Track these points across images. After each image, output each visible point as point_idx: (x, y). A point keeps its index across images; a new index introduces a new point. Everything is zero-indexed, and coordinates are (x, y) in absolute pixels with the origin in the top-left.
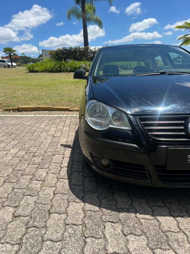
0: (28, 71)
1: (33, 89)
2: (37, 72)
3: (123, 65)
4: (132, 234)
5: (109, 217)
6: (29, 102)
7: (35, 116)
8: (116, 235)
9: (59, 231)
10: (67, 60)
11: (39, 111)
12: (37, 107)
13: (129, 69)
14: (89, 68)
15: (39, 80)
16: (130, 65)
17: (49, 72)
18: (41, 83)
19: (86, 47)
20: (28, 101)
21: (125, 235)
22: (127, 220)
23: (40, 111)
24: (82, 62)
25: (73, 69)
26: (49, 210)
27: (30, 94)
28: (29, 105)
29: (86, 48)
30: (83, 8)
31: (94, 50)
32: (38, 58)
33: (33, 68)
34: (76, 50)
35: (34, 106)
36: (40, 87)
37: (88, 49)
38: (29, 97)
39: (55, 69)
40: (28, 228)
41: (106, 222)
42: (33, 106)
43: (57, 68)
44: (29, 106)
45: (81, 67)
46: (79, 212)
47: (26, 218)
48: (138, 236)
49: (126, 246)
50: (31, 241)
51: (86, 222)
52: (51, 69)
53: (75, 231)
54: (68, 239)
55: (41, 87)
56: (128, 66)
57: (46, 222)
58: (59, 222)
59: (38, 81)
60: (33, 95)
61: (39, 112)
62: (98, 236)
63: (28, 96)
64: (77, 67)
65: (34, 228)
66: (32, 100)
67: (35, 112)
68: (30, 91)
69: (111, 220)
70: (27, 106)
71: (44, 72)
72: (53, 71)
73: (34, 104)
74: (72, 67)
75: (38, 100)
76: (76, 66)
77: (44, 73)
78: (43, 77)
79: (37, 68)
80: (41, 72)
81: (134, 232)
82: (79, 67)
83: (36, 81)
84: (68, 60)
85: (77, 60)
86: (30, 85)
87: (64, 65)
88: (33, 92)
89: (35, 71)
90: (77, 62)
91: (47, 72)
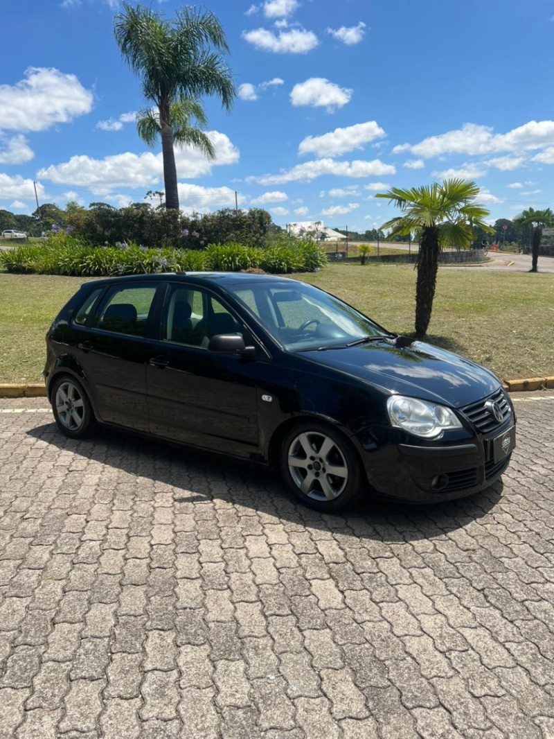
0: (6, 269)
1: (20, 331)
2: (30, 271)
3: (268, 260)
4: (189, 643)
5: (159, 623)
6: (9, 373)
7: (23, 413)
8: (162, 647)
9: (69, 647)
10: (117, 244)
11: (36, 396)
12: (28, 387)
13: (284, 273)
14: (178, 268)
15: (37, 300)
16: (287, 263)
17: (65, 274)
18: (43, 312)
19: (171, 210)
20: (6, 370)
21: (178, 646)
22: (187, 625)
23: (39, 398)
24: (159, 250)
25: (133, 269)
26: (52, 619)
27: (10, 349)
28: (8, 379)
29: (171, 212)
30: (163, 109)
31: (193, 219)
32: (33, 214)
33: (19, 261)
34: (144, 218)
35: (22, 385)
36: (39, 326)
37: (175, 217)
38: (7, 358)
39: (84, 267)
40: (16, 647)
41: (151, 630)
42: (20, 383)
43: (88, 264)
44: (9, 383)
45: (157, 264)
46: (107, 618)
47: (12, 632)
48: (197, 645)
49: (175, 660)
50: (21, 663)
51: (117, 632)
52: (73, 266)
53: (95, 645)
54: (83, 657)
55: (42, 327)
56: (281, 265)
57: (47, 636)
58: (70, 636)
59: (34, 306)
60: (19, 350)
61: (35, 398)
62: (133, 650)
63: (5, 354)
64: (145, 262)
65: (26, 647)
66: (16, 365)
67: (24, 399)
68: (9, 336)
69: (159, 627)
70: (4, 383)
71: (53, 274)
72: (76, 272)
73: (23, 377)
74: (131, 264)
75: (32, 365)
76: (143, 260)
77: (50, 276)
78: (47, 291)
79: (30, 260)
80: (42, 273)
81: (192, 641)
82: (150, 264)
83: (28, 305)
84: (120, 243)
85: (145, 246)
86: (11, 317)
87: (109, 256)
88: (19, 341)
89: (24, 268)
90: (146, 249)
91: (59, 274)
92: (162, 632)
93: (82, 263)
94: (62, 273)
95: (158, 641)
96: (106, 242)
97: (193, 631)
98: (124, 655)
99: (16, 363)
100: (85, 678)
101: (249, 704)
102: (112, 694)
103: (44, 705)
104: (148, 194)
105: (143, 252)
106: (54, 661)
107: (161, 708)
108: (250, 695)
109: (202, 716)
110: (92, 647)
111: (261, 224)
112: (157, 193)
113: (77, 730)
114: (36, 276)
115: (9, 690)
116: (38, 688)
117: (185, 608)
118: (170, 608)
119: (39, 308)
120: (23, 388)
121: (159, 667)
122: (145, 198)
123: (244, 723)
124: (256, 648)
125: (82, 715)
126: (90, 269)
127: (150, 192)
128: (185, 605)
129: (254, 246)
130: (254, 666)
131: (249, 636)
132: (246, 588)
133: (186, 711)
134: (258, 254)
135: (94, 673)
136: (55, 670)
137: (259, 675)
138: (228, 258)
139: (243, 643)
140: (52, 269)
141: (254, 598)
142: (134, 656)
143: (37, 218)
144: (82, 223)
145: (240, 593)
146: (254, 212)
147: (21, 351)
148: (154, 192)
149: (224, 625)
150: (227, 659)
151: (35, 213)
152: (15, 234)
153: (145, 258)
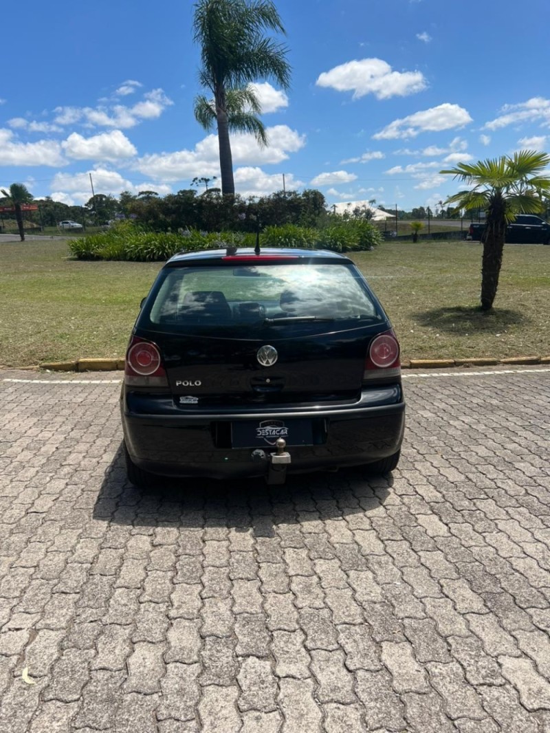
0: (76, 257)
1: (103, 312)
2: (98, 258)
4: (321, 558)
5: (291, 543)
6: (101, 349)
8: (299, 559)
10: (179, 230)
12: (121, 361)
15: (111, 284)
17: (131, 260)
18: (119, 294)
19: (228, 194)
20: (98, 346)
21: (312, 560)
22: (315, 545)
24: (217, 234)
27: (98, 328)
28: (102, 354)
30: (219, 95)
31: (250, 201)
32: (86, 205)
33: (88, 249)
36: (119, 308)
37: (233, 201)
38: (97, 336)
39: (148, 253)
40: (179, 556)
41: (287, 548)
42: (113, 357)
43: (152, 250)
44: (103, 357)
48: (328, 559)
49: (312, 569)
50: (187, 567)
51: (258, 548)
52: (138, 251)
55: (122, 308)
57: (201, 549)
58: (220, 549)
59: (110, 289)
60: (105, 329)
62: (275, 561)
63: (95, 333)
65: (187, 556)
66: (106, 342)
68: (94, 317)
69: (293, 546)
70: (98, 357)
71: (119, 260)
72: (141, 258)
73: (114, 352)
75: (120, 340)
76: (204, 245)
77: (117, 262)
78: (118, 276)
79: (98, 248)
80: (109, 260)
81: (323, 556)
83: (104, 289)
84: (181, 229)
85: (205, 230)
86: (92, 300)
87: (172, 241)
88: (104, 320)
89: (93, 256)
90: (206, 233)
91: (125, 260)
92: (296, 550)
93: (147, 249)
94: (128, 258)
95: (294, 555)
96: (170, 228)
97: (322, 549)
98: (269, 564)
99: (105, 340)
100: (242, 579)
101: (384, 600)
102: (268, 590)
103: (216, 595)
104: (194, 181)
105: (203, 236)
106: (213, 566)
107: (311, 601)
108: (382, 595)
109: (347, 607)
110: (241, 558)
111: (315, 205)
112: (202, 179)
113: (247, 613)
114: (104, 262)
115: (185, 585)
116: (206, 584)
117: (310, 533)
118: (298, 532)
119: (115, 292)
120: (116, 362)
121: (300, 573)
122: (192, 185)
123: (383, 613)
124: (379, 563)
125: (248, 603)
126: (154, 254)
127: (196, 179)
128: (310, 531)
129: (309, 227)
130: (381, 575)
131: (371, 554)
132: (359, 519)
133: (332, 603)
134: (313, 234)
135: (249, 576)
136: (217, 573)
137: (386, 581)
138: (285, 240)
139: (367, 560)
140: (119, 256)
141: (368, 527)
142: (278, 565)
143: (89, 209)
144: (143, 211)
145: (354, 523)
146: (309, 193)
147: (108, 330)
148: (199, 178)
149: (347, 546)
150: (356, 570)
151: (88, 203)
152: (72, 224)
153: (206, 243)
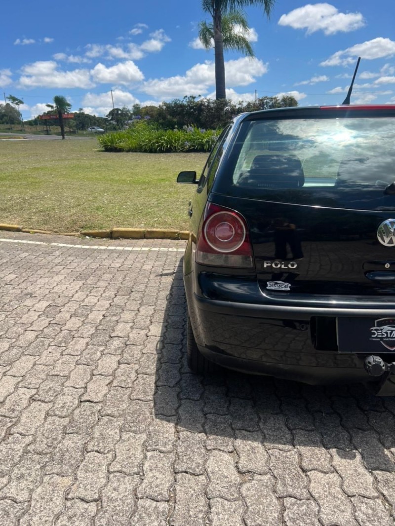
0: (103, 149)
1: (129, 190)
2: (120, 150)
6: (131, 220)
7: (150, 251)
10: (184, 127)
11: (154, 238)
12: (148, 232)
15: (132, 169)
17: (145, 151)
18: (140, 177)
20: (128, 218)
23: (155, 239)
25: (195, 146)
27: (126, 202)
28: (132, 225)
33: (112, 143)
35: (143, 230)
36: (141, 187)
37: (225, 105)
38: (126, 210)
39: (159, 146)
42: (140, 228)
43: (162, 144)
44: (132, 228)
52: (151, 145)
55: (143, 187)
59: (132, 173)
60: (132, 204)
61: (153, 240)
63: (124, 207)
64: (204, 141)
66: (134, 215)
67: (145, 240)
68: (123, 194)
70: (128, 227)
71: (136, 152)
72: (153, 150)
73: (141, 223)
74: (194, 142)
75: (146, 215)
76: (203, 139)
78: (137, 163)
79: (120, 142)
80: (129, 151)
83: (127, 172)
84: (186, 127)
85: (203, 128)
86: (119, 180)
87: (177, 137)
88: (131, 197)
89: (116, 148)
90: (204, 131)
91: (141, 152)
93: (158, 143)
94: (143, 150)
96: (176, 126)
99: (133, 213)
114: (125, 153)
120: (144, 232)
140: (136, 149)
143: (109, 119)
144: (155, 113)
146: (286, 99)
147: (135, 204)
151: (108, 115)
152: (97, 129)
